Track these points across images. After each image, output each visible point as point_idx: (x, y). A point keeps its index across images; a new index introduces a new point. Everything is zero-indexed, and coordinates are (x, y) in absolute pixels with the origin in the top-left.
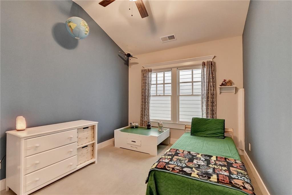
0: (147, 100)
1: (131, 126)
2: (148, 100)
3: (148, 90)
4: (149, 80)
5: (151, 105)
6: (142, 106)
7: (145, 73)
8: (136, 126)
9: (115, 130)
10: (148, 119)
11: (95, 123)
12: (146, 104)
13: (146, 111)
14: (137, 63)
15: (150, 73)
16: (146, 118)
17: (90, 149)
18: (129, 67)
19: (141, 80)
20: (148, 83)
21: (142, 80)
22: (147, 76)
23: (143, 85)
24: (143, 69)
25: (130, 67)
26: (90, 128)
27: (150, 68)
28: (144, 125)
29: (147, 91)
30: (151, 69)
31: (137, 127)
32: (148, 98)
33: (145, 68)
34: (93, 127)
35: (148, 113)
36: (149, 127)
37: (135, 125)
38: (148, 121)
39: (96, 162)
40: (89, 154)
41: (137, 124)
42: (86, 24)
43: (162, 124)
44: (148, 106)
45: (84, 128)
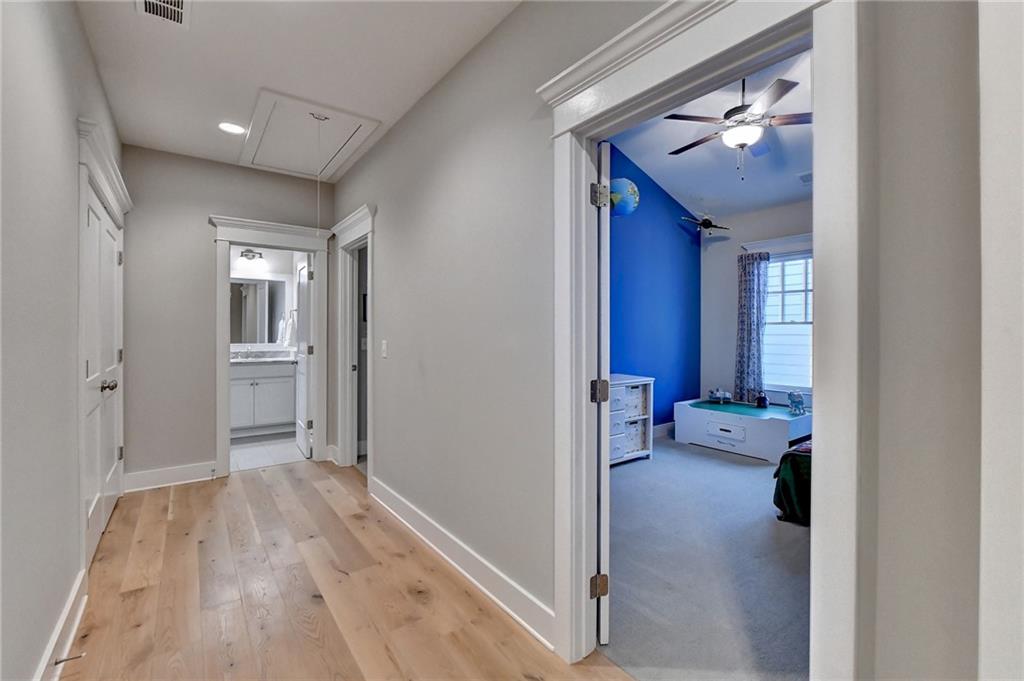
0: (754, 334)
1: (710, 397)
2: (758, 334)
3: (759, 308)
4: (761, 282)
5: (766, 349)
6: (739, 351)
7: (749, 265)
8: (724, 398)
9: (676, 404)
10: (760, 384)
11: (650, 380)
12: (753, 343)
13: (751, 364)
14: (724, 239)
15: (763, 265)
16: (751, 380)
17: (639, 427)
18: (702, 249)
19: (737, 284)
20: (759, 288)
21: (741, 282)
22: (756, 272)
23: (743, 294)
24: (744, 253)
25: (706, 249)
26: (641, 388)
27: (763, 250)
28: (746, 398)
29: (755, 311)
30: (768, 254)
31: (727, 402)
32: (758, 328)
33: (749, 252)
34: (645, 387)
35: (759, 367)
36: (762, 403)
37: (722, 396)
38: (757, 388)
39: (651, 458)
40: (638, 440)
41: (728, 395)
42: (636, 189)
43: (799, 396)
44: (759, 350)
45: (633, 388)
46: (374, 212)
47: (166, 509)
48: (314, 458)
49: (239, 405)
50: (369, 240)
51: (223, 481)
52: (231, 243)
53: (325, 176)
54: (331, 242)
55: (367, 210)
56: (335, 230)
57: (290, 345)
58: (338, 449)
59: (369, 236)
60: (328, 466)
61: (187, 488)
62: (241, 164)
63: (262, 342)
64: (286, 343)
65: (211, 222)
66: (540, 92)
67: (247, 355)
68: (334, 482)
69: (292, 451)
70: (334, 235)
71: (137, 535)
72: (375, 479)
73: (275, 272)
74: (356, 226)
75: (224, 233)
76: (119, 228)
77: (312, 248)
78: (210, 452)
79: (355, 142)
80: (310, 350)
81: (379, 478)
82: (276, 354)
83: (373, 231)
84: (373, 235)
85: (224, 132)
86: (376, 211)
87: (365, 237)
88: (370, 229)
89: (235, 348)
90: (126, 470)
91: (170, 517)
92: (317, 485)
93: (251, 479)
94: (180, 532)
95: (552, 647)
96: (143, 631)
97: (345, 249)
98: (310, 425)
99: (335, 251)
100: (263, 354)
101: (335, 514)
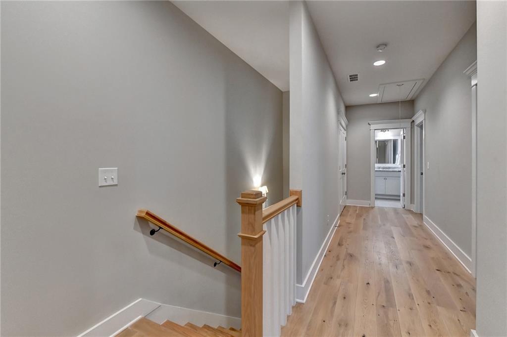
46: (425, 112)
47: (356, 211)
48: (406, 208)
49: (380, 186)
50: (424, 123)
51: (373, 208)
52: (375, 130)
53: (409, 98)
54: (413, 124)
55: (422, 112)
56: (413, 119)
57: (399, 164)
58: (415, 206)
59: (424, 121)
60: (410, 211)
61: (362, 207)
62: (378, 102)
63: (391, 163)
64: (398, 164)
65: (369, 124)
66: (465, 73)
67: (384, 168)
68: (411, 216)
69: (399, 205)
70: (413, 121)
71: (350, 213)
72: (426, 217)
73: (394, 136)
74: (419, 118)
75: (373, 127)
76: (345, 130)
77: (405, 127)
78: (369, 199)
79: (415, 89)
80: (404, 166)
81: (427, 216)
82: (395, 168)
83: (425, 119)
84: (425, 122)
85: (371, 97)
86: (426, 111)
87: (422, 122)
88: (424, 118)
89: (377, 165)
90: (347, 198)
91: (357, 212)
92: (404, 216)
93: (381, 209)
94: (359, 216)
95: (470, 272)
96: (350, 229)
97: (416, 126)
98: (404, 195)
99: (414, 126)
100: (389, 168)
101: (407, 224)
